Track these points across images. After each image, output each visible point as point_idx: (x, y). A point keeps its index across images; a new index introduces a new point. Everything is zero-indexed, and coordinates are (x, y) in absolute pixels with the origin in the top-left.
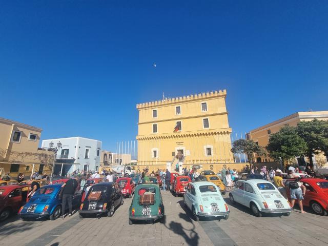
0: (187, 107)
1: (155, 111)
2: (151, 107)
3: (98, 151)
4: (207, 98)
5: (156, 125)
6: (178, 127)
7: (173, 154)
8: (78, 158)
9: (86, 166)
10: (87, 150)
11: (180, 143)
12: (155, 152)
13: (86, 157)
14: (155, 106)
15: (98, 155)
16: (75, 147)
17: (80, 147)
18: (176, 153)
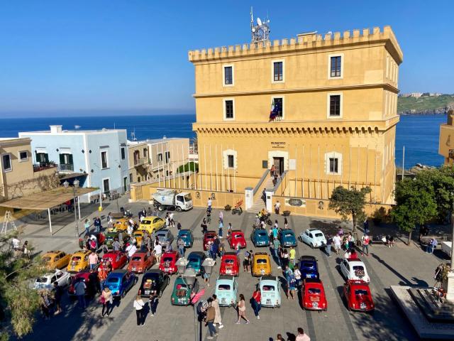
0: (298, 63)
1: (228, 70)
2: (220, 59)
3: (123, 150)
4: (343, 46)
5: (231, 102)
6: (277, 111)
7: (265, 164)
8: (92, 171)
9: (106, 182)
10: (103, 154)
11: (278, 145)
12: (231, 158)
13: (104, 165)
14: (228, 58)
15: (123, 157)
16: (83, 151)
17: (90, 152)
18: (271, 163)
